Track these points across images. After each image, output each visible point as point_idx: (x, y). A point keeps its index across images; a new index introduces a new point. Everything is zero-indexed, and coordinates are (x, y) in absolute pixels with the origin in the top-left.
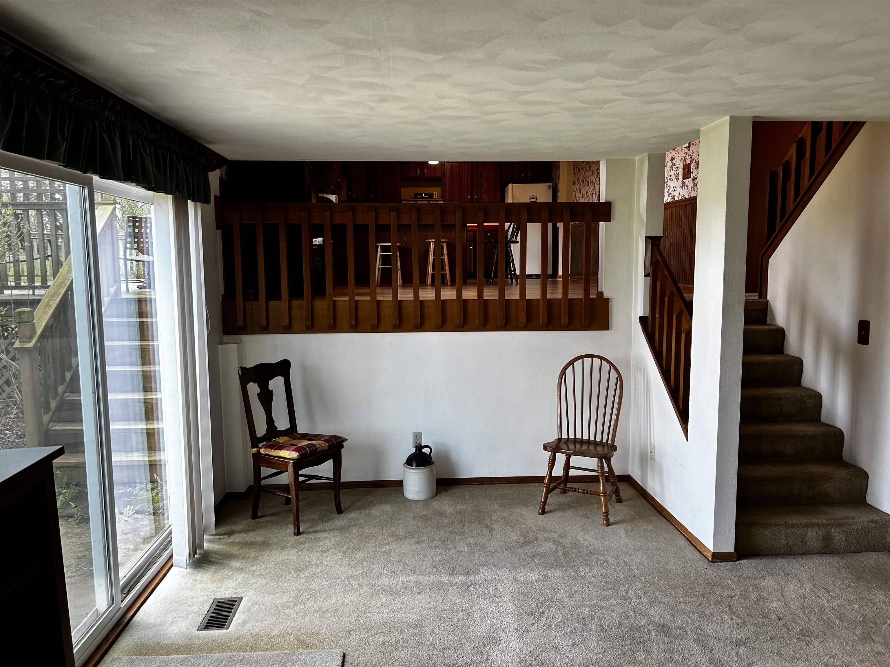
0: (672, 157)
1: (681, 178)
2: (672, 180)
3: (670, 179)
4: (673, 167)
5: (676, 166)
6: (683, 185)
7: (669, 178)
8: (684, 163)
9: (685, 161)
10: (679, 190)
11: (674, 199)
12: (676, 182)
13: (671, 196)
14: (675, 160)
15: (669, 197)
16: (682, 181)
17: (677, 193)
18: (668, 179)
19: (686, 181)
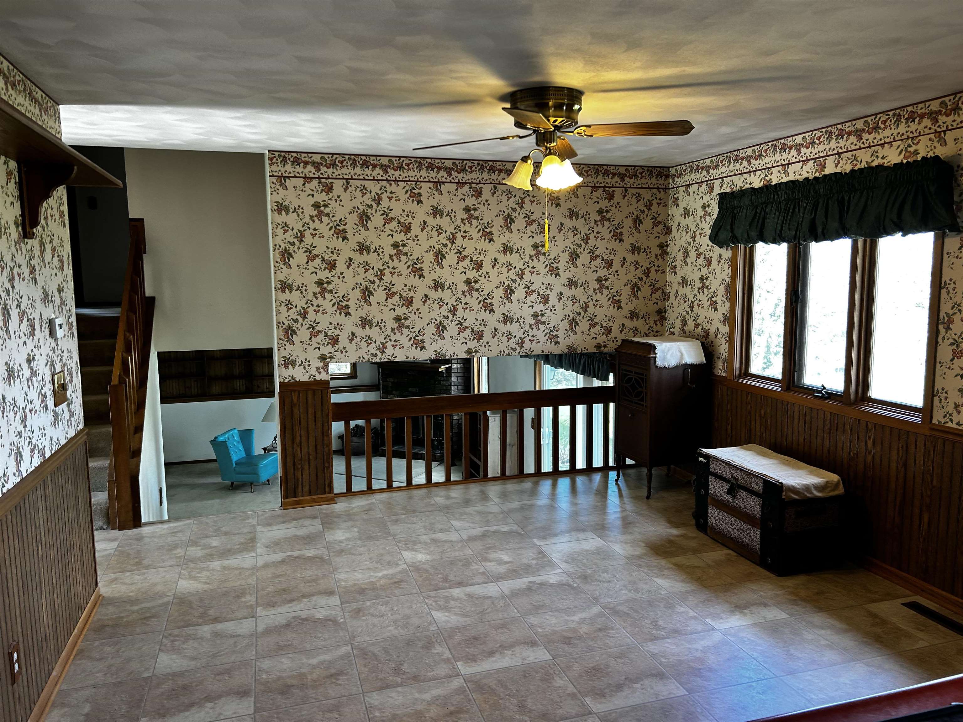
0: (29, 355)
1: (50, 403)
2: (35, 413)
3: (31, 411)
4: (34, 379)
5: (40, 378)
6: (56, 419)
7: (29, 406)
8: (51, 371)
9: (53, 366)
10: (50, 431)
11: (43, 455)
12: (43, 415)
13: (36, 452)
14: (35, 362)
15: (32, 456)
16: (53, 410)
17: (48, 438)
18: (27, 411)
19: (59, 409)
